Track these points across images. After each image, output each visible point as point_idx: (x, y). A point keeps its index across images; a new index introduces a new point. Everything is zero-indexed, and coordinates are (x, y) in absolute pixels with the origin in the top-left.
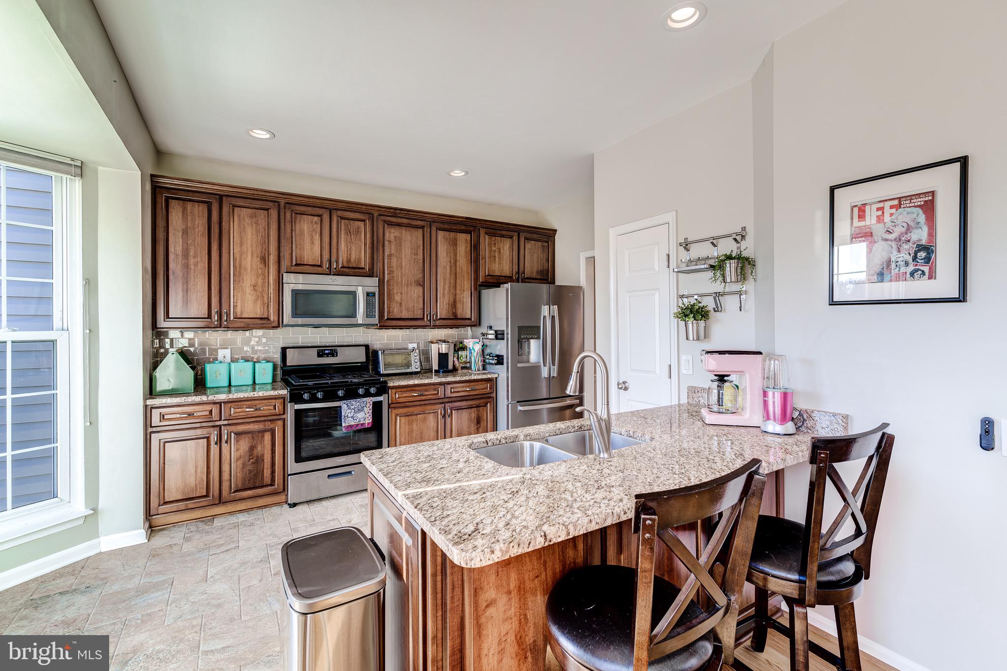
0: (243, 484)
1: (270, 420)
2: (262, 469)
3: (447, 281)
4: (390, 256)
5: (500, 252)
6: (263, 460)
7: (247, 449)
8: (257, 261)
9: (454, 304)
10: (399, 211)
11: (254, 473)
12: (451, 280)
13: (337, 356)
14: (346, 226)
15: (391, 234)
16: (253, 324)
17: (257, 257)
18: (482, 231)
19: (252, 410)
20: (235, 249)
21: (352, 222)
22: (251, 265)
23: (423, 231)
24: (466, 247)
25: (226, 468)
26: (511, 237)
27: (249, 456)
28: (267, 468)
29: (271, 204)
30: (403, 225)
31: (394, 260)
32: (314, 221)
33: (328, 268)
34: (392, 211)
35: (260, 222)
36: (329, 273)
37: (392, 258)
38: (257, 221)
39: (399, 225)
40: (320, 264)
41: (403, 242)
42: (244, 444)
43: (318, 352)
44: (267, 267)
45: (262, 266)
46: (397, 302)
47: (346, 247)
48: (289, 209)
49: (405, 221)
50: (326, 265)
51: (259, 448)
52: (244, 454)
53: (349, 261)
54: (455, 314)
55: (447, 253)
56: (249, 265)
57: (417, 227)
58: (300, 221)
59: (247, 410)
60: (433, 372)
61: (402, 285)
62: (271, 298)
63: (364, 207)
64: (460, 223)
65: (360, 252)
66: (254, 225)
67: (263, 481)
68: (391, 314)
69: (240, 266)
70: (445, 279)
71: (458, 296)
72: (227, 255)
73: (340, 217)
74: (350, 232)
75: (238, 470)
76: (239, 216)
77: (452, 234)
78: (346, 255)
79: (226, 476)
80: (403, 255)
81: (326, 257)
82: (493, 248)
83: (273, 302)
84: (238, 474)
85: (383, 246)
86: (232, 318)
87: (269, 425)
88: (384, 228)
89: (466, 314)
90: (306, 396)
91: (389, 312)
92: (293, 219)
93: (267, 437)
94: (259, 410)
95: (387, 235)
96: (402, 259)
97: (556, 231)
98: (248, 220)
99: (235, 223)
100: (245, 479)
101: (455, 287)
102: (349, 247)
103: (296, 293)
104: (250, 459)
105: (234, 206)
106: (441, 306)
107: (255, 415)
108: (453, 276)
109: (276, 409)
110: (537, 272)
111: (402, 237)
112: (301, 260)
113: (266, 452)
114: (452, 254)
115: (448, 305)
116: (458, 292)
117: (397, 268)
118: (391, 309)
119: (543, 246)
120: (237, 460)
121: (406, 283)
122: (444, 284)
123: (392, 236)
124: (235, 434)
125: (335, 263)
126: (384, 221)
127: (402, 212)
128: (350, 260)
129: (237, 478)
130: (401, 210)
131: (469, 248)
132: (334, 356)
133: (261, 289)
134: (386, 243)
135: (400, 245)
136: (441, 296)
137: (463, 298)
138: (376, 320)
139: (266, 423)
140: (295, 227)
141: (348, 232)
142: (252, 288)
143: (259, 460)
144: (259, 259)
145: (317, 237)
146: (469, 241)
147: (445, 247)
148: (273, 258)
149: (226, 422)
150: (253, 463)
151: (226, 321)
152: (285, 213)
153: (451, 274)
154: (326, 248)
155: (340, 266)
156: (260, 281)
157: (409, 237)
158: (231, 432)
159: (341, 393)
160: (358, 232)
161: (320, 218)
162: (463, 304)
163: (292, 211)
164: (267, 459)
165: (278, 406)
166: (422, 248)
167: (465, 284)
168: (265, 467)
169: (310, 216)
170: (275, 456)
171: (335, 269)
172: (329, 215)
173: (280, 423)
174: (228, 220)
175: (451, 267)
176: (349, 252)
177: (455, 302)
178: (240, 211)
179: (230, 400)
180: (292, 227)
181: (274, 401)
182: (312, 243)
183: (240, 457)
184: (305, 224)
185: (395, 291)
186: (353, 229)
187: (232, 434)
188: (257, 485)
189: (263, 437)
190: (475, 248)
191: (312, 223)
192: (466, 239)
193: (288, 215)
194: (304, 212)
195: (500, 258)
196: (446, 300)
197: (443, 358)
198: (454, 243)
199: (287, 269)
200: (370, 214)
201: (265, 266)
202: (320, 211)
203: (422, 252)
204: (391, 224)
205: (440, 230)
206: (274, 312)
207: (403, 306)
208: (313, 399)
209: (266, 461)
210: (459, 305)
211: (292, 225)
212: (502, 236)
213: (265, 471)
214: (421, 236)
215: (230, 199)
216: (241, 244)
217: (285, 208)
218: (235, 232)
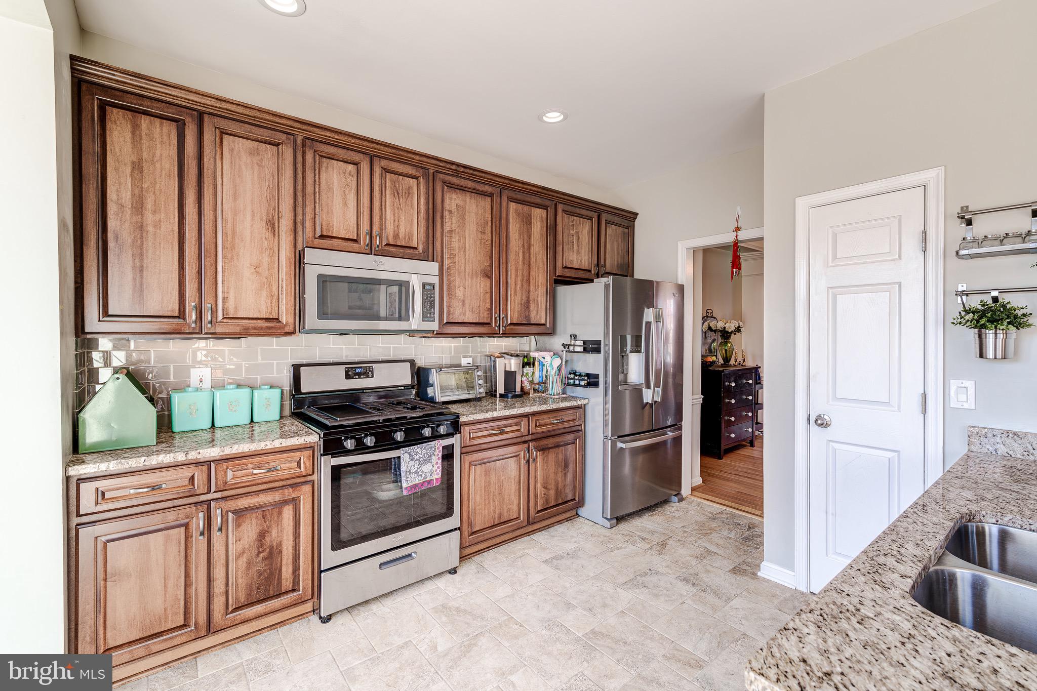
0: (249, 595)
1: (291, 486)
2: (278, 565)
3: (520, 273)
4: (451, 232)
5: (578, 237)
6: (281, 552)
7: (255, 536)
8: (260, 227)
9: (527, 305)
10: (462, 169)
11: (265, 575)
12: (523, 271)
13: (372, 377)
14: (393, 182)
15: (453, 201)
16: (255, 328)
17: (261, 220)
18: (560, 207)
19: (263, 471)
20: (227, 204)
21: (401, 177)
22: (251, 233)
23: (492, 201)
24: (542, 227)
25: (218, 573)
26: (591, 219)
27: (258, 548)
28: (287, 565)
29: (283, 137)
30: (466, 189)
31: (456, 238)
32: (348, 171)
33: (367, 245)
34: (454, 167)
35: (265, 163)
36: (368, 252)
37: (453, 235)
38: (261, 161)
39: (462, 189)
40: (355, 238)
41: (467, 214)
42: (250, 529)
43: (346, 371)
44: (277, 238)
45: (269, 235)
46: (459, 300)
47: (392, 215)
48: (310, 147)
49: (470, 184)
50: (364, 240)
51: (274, 533)
52: (250, 545)
53: (396, 236)
54: (528, 317)
55: (520, 234)
56: (247, 233)
57: (483, 194)
58: (327, 168)
59: (255, 471)
60: (498, 396)
61: (465, 276)
62: (282, 288)
63: (417, 158)
64: (536, 194)
65: (412, 224)
66: (256, 167)
67: (281, 586)
68: (451, 316)
69: (234, 233)
70: (517, 270)
71: (531, 294)
72: (211, 212)
73: (384, 169)
74: (398, 194)
75: (240, 574)
76: (232, 150)
77: (526, 208)
78: (392, 227)
79: (219, 587)
80: (467, 232)
81: (365, 227)
82: (572, 232)
83: (287, 293)
84: (240, 581)
85: (442, 217)
86: (220, 317)
87: (289, 493)
88: (443, 192)
89: (540, 317)
90: (349, 444)
91: (449, 314)
92: (317, 165)
93: (288, 512)
94: (275, 469)
95: (447, 201)
96: (465, 237)
97: (637, 214)
98: (245, 159)
99: (224, 161)
100: (250, 586)
101: (529, 281)
102: (396, 215)
103: (323, 280)
104: (259, 553)
105: (223, 133)
106: (512, 307)
107: (267, 480)
108: (526, 266)
109: (300, 468)
110: (617, 266)
111: (465, 208)
112: (328, 229)
113: (285, 538)
114: (526, 236)
115: (520, 306)
116: (532, 288)
117: (459, 251)
118: (451, 309)
119: (624, 233)
120: (237, 558)
121: (471, 273)
122: (516, 276)
123: (454, 203)
124: (234, 512)
125: (378, 238)
126: (444, 182)
127: (466, 171)
128: (398, 235)
129: (237, 586)
130: (465, 167)
131: (545, 229)
132: (369, 377)
133: (267, 272)
134: (446, 214)
135: (464, 219)
136: (513, 292)
137: (538, 297)
138: (435, 326)
139: (286, 491)
140: (319, 178)
141: (396, 193)
142: (253, 270)
143: (273, 554)
144: (264, 224)
145: (352, 197)
146: (545, 220)
147: (518, 226)
148: (285, 224)
149: (218, 495)
150: (264, 559)
151: (211, 322)
152: (304, 153)
153: (524, 264)
154: (365, 213)
155: (385, 242)
156: (266, 260)
157: (474, 207)
158: (227, 512)
159: (399, 436)
160: (409, 194)
161: (356, 166)
162: (538, 305)
163: (315, 151)
164: (287, 549)
165: (304, 462)
166: (489, 224)
167: (540, 278)
168: (284, 562)
169: (342, 163)
170: (299, 543)
171: (378, 246)
172: (369, 164)
173: (307, 488)
174: (212, 154)
175: (524, 253)
176: (396, 223)
177: (528, 301)
178: (234, 142)
179: (225, 457)
180: (315, 177)
181: (297, 454)
182: (345, 205)
183: (243, 552)
184: (335, 175)
185: (457, 284)
186: (402, 189)
187: (230, 514)
188: (271, 593)
189: (280, 513)
190: (552, 230)
191: (344, 173)
192: (542, 217)
193: (309, 156)
194: (333, 155)
195: (578, 246)
196: (518, 299)
197: (510, 376)
198: (527, 221)
199: (307, 242)
200: (424, 168)
201: (274, 235)
202: (356, 157)
203: (489, 230)
204: (452, 187)
205: (511, 201)
206: (287, 310)
207: (467, 306)
208: (361, 448)
209: (284, 552)
210: (533, 306)
211: (315, 175)
212: (581, 216)
213: (284, 569)
214: (489, 207)
215: (216, 120)
216: (235, 197)
217: (303, 146)
218: (225, 176)
